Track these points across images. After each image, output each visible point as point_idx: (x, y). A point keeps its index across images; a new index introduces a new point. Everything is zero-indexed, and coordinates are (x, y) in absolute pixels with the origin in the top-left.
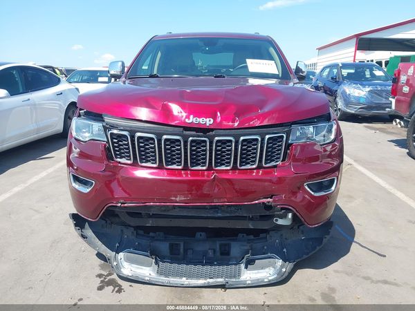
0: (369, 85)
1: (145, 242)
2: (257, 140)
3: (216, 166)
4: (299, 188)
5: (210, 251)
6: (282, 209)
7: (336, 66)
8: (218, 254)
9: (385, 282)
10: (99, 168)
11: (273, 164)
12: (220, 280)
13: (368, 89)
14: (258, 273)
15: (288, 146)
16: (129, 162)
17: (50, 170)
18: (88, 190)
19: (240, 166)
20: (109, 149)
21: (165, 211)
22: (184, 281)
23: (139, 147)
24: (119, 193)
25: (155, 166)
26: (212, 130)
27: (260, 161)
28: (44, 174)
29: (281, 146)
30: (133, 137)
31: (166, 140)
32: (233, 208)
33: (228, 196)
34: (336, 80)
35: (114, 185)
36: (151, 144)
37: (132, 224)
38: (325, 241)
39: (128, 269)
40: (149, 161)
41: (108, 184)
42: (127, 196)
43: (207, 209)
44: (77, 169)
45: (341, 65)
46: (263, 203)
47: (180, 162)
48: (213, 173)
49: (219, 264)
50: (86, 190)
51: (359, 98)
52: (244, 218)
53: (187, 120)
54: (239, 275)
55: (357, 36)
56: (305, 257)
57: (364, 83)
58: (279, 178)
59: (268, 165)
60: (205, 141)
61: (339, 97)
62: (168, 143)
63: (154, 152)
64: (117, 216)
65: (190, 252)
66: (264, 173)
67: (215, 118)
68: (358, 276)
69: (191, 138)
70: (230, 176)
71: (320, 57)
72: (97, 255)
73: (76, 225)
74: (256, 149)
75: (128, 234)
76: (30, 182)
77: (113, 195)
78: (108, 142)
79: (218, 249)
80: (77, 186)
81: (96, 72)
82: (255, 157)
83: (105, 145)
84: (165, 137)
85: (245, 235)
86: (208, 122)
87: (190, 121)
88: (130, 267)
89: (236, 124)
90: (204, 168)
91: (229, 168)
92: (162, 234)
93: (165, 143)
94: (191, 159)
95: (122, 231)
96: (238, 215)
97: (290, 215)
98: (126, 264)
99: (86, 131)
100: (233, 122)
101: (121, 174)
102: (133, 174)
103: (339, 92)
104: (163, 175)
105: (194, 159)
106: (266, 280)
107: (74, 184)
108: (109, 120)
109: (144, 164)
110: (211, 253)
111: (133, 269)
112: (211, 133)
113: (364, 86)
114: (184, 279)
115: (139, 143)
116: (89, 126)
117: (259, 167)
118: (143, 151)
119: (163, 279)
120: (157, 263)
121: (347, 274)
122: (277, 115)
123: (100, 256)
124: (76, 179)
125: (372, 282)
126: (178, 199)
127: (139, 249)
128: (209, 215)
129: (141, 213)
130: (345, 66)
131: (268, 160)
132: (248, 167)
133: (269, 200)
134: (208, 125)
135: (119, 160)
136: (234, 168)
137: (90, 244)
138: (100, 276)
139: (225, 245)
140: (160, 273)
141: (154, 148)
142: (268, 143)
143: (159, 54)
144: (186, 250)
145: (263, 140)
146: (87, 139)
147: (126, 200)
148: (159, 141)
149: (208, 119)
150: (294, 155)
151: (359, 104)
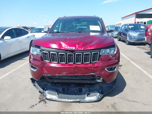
0: (139, 32)
1: (54, 87)
2: (89, 54)
3: (76, 63)
4: (103, 70)
5: (75, 91)
6: (98, 76)
7: (127, 25)
8: (78, 91)
9: (134, 101)
10: (39, 63)
11: (95, 62)
12: (78, 100)
13: (138, 33)
14: (91, 98)
15: (100, 56)
16: (48, 61)
17: (25, 64)
18: (36, 71)
19: (84, 62)
20: (42, 57)
21: (60, 77)
22: (66, 100)
23: (52, 57)
24: (45, 71)
25: (56, 62)
26: (75, 51)
27: (91, 61)
28: (23, 65)
29: (97, 56)
30: (49, 53)
31: (60, 54)
32: (82, 76)
33: (80, 72)
34: (127, 30)
35: (44, 69)
36: (55, 55)
37: (50, 82)
38: (113, 87)
39: (49, 96)
40: (55, 61)
41: (42, 69)
42: (48, 72)
43: (74, 76)
44: (32, 64)
45: (128, 25)
46: (92, 74)
47: (65, 61)
48: (75, 65)
49: (78, 95)
50: (35, 70)
51: (135, 37)
52: (86, 80)
53: (67, 48)
54: (85, 98)
55: (136, 13)
56: (107, 93)
57: (137, 31)
58: (97, 66)
59: (93, 62)
60: (72, 55)
61: (128, 36)
62: (61, 55)
63: (56, 58)
64: (45, 79)
65: (69, 91)
66: (92, 65)
67: (76, 47)
68: (125, 99)
69: (68, 54)
70: (81, 66)
71: (123, 21)
72: (39, 92)
73: (32, 82)
74: (89, 57)
75: (49, 85)
76: (18, 68)
77: (43, 72)
78: (42, 55)
79: (78, 90)
80: (32, 69)
81: (41, 28)
82: (89, 60)
83: (41, 56)
84: (60, 53)
85: (87, 85)
86: (74, 48)
87: (68, 48)
88: (49, 95)
89: (82, 49)
90: (72, 63)
91: (80, 63)
92: (60, 85)
93: (60, 55)
94: (68, 60)
95: (47, 84)
96: (83, 78)
97: (101, 79)
98: (48, 95)
99: (35, 51)
100: (82, 48)
101: (46, 65)
102: (50, 65)
103: (128, 34)
104: (60, 66)
105: (69, 60)
106: (93, 100)
107: (31, 69)
108: (42, 48)
109: (53, 62)
110: (76, 91)
111: (50, 96)
112: (74, 52)
113: (136, 32)
114: (67, 99)
115: (51, 55)
116: (36, 50)
117: (90, 63)
118: (53, 58)
119: (60, 99)
120: (58, 94)
121: (121, 98)
122: (96, 46)
123: (40, 92)
124: (32, 67)
125: (129, 101)
126: (64, 73)
127: (53, 90)
128: (74, 79)
129: (53, 78)
130: (130, 25)
131: (93, 60)
132: (87, 63)
133: (94, 73)
134: (73, 49)
135: (45, 61)
136: (82, 63)
137: (37, 88)
138: (40, 98)
139: (81, 88)
140: (59, 97)
141: (56, 57)
142: (93, 55)
143: (61, 24)
144: (67, 90)
145: (91, 54)
146: (35, 54)
147: (48, 74)
148: (58, 55)
149: (73, 47)
150: (102, 59)
151: (135, 39)
